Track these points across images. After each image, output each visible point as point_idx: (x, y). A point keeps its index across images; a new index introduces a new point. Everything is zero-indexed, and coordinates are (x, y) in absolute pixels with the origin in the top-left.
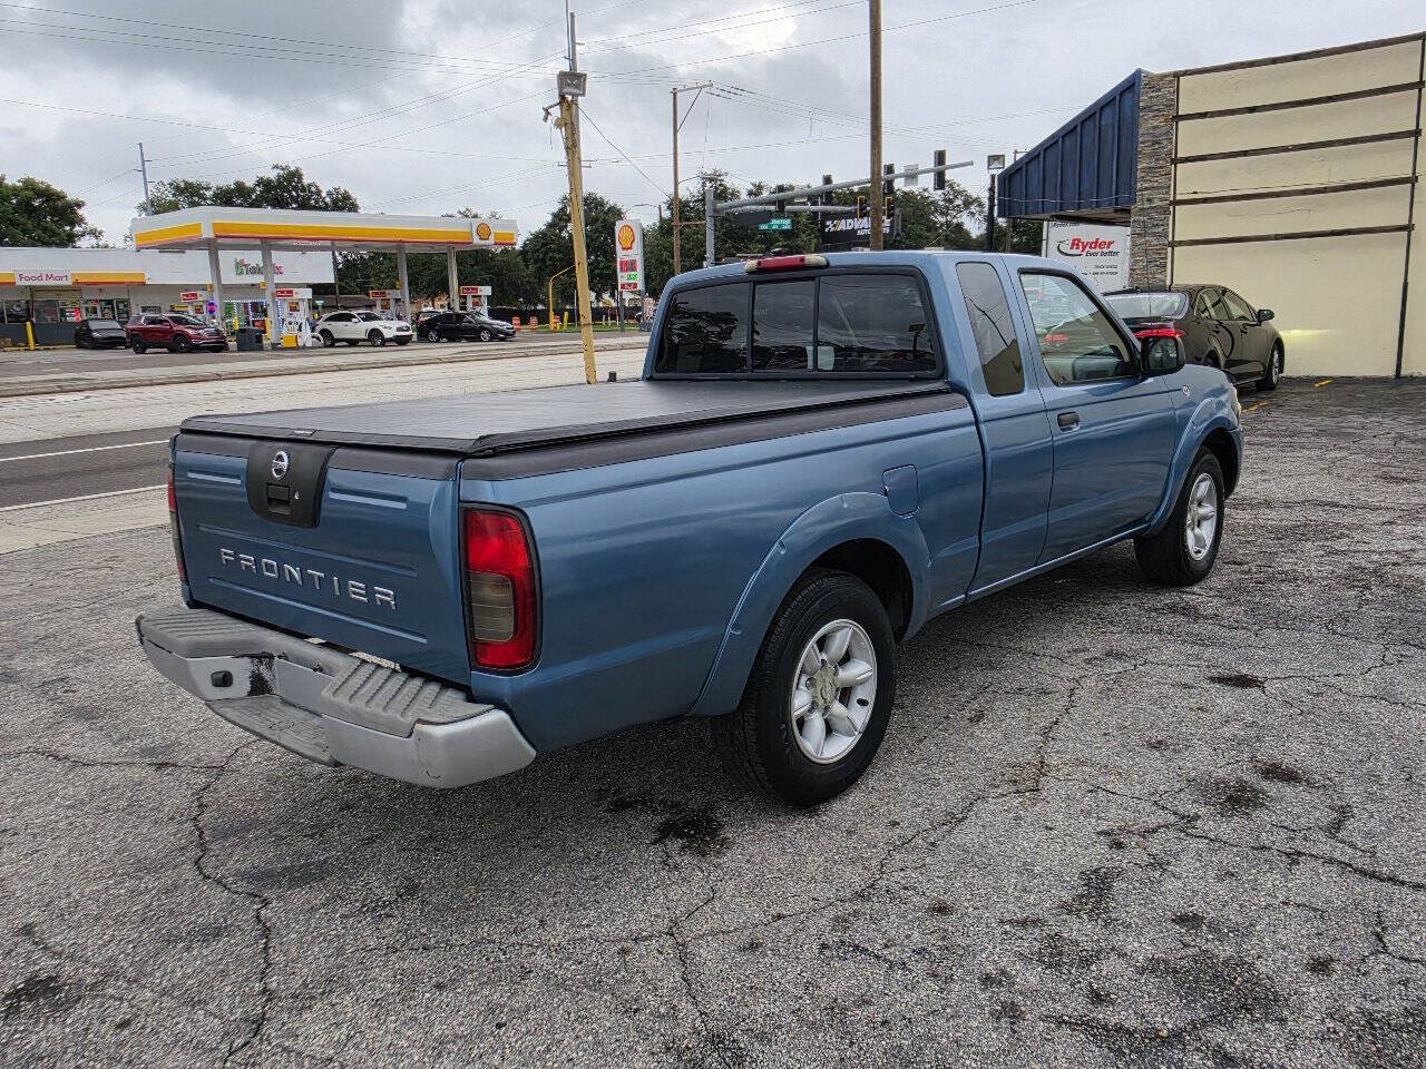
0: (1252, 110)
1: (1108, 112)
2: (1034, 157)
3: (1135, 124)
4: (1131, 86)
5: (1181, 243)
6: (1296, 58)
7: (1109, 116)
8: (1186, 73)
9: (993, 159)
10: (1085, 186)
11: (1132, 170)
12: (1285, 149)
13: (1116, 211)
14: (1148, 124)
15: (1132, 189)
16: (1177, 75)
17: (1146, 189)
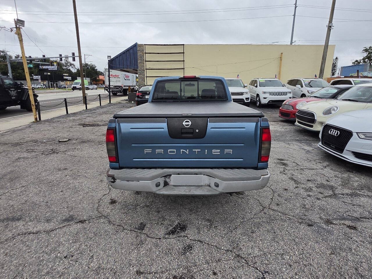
0: (158, 53)
1: (131, 50)
2: (117, 57)
3: (137, 53)
4: (135, 45)
5: (148, 77)
6: (165, 45)
7: (131, 51)
8: (146, 45)
9: (108, 57)
10: (128, 64)
11: (137, 62)
12: (164, 61)
13: (133, 70)
14: (139, 53)
15: (137, 66)
16: (145, 45)
17: (140, 66)
